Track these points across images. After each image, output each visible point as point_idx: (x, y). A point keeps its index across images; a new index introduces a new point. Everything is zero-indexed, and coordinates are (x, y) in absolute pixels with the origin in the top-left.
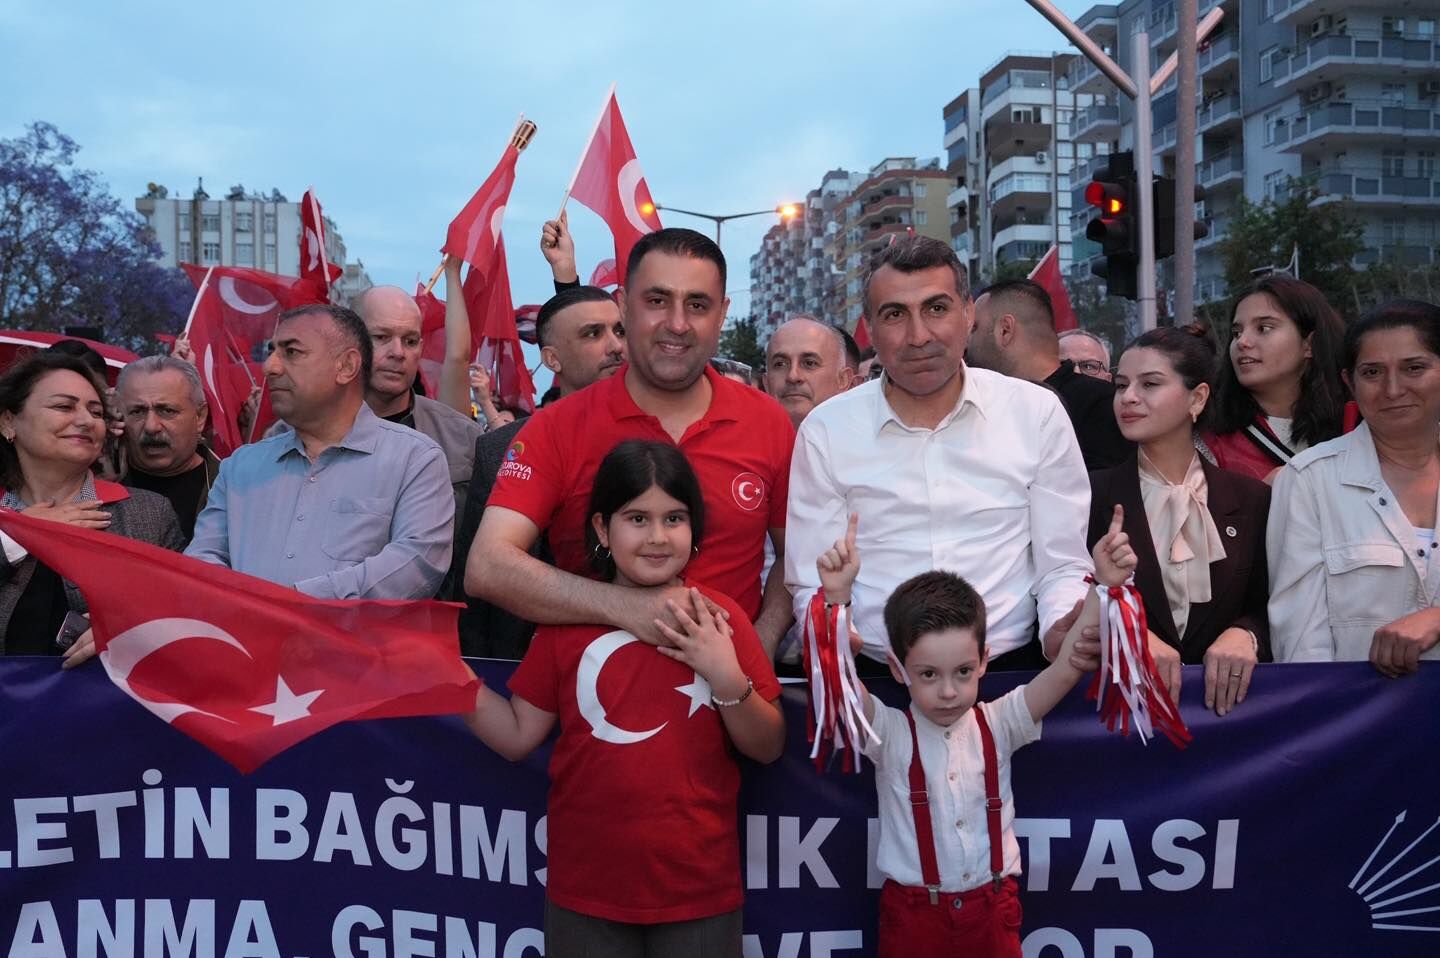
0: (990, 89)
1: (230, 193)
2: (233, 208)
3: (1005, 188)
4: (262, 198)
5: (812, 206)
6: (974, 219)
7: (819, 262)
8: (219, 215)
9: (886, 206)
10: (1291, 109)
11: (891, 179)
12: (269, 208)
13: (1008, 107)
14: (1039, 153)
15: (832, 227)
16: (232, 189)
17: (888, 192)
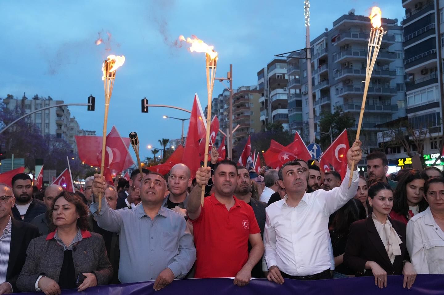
0: (270, 68)
1: (34, 97)
2: (35, 102)
3: (275, 98)
4: (44, 99)
5: (220, 99)
6: (267, 106)
7: (222, 117)
8: (31, 104)
9: (241, 101)
10: (340, 86)
11: (243, 93)
12: (47, 102)
13: (275, 74)
14: (285, 88)
15: (226, 106)
16: (35, 96)
17: (242, 97)
